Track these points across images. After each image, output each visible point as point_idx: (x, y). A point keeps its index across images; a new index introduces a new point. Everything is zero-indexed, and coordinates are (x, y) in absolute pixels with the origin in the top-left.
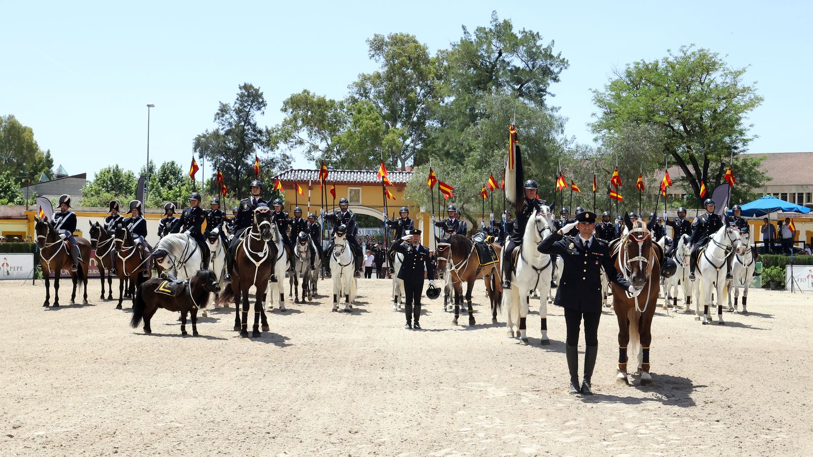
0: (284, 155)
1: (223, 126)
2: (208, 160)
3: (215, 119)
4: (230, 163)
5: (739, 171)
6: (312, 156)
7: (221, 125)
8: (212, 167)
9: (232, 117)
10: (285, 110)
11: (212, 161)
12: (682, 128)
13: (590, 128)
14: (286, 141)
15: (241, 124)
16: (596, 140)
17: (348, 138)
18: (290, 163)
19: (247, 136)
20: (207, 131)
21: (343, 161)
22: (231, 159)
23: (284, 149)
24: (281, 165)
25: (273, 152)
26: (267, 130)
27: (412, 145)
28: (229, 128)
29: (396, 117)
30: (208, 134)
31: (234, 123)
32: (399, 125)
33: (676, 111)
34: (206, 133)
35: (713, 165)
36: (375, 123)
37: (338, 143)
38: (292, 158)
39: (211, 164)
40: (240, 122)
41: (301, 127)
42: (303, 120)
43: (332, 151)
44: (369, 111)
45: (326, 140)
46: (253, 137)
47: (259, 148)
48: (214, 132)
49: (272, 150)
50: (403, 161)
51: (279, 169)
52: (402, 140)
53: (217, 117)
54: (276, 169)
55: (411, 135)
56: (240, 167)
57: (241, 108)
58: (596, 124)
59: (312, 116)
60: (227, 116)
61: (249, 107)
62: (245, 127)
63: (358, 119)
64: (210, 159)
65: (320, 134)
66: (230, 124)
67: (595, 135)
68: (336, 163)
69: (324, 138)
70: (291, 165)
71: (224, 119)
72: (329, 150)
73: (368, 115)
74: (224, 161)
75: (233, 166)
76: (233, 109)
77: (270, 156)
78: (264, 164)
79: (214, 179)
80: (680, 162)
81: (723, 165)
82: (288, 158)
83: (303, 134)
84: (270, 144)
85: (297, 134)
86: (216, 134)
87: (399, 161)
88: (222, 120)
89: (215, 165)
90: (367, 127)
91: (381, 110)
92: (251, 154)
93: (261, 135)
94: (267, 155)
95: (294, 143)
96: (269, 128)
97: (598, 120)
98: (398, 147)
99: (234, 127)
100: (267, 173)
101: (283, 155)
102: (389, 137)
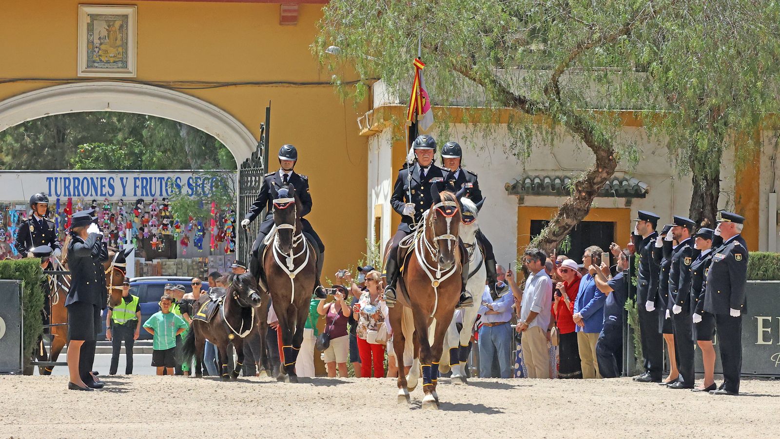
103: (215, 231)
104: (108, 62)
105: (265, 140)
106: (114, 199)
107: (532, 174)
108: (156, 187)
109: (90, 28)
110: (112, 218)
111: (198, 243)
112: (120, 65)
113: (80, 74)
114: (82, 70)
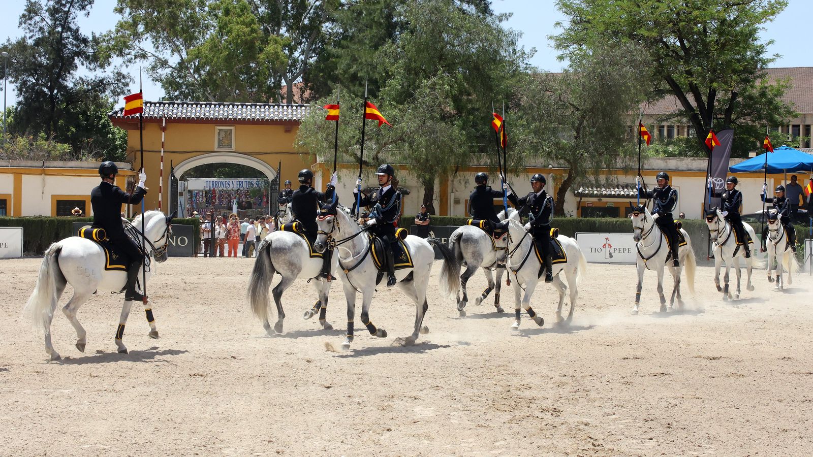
0: (119, 74)
1: (32, 34)
2: (11, 82)
3: (21, 24)
4: (42, 85)
5: (756, 103)
6: (158, 75)
7: (28, 31)
8: (16, 92)
9: (43, 20)
10: (120, 11)
11: (16, 83)
12: (678, 44)
13: (553, 43)
14: (121, 54)
15: (57, 30)
16: (561, 58)
17: (211, 49)
18: (127, 85)
19: (65, 47)
20: (8, 40)
21: (204, 84)
22: (44, 81)
23: (118, 65)
24: (115, 88)
25: (102, 70)
26: (94, 37)
27: (302, 57)
28: (41, 36)
29: (279, 19)
30: (10, 44)
31: (46, 28)
32: (283, 30)
33: (669, 23)
34: (7, 44)
35: (720, 95)
36: (249, 29)
37: (197, 57)
38: (130, 77)
39: (15, 88)
40: (55, 26)
41: (142, 34)
42: (146, 25)
43: (187, 68)
44: (242, 11)
45: (179, 52)
46: (74, 48)
47: (83, 65)
48: (19, 43)
49: (102, 66)
50: (290, 83)
51: (111, 94)
52: (287, 52)
53: (23, 20)
54: (107, 93)
55: (300, 43)
56: (55, 91)
57: (57, 6)
58: (562, 37)
59: (158, 19)
60: (37, 19)
61: (68, 5)
62: (63, 34)
63: (226, 24)
64: (13, 79)
65: (170, 42)
66: (41, 29)
67: (560, 52)
68: (193, 85)
69: (175, 49)
70: (128, 88)
71: (32, 22)
72: (182, 65)
73: (241, 16)
74: (33, 83)
75: (46, 90)
76: (46, 8)
77: (98, 76)
78: (90, 87)
79: (19, 109)
80: (677, 90)
81: (735, 95)
82: (124, 77)
83: (147, 44)
84: (99, 59)
85: (138, 44)
86: (21, 45)
87: (283, 81)
88: (30, 24)
89: (20, 90)
90: (238, 35)
91: (257, 8)
92: (71, 72)
93: (86, 46)
94: (94, 73)
95: (133, 57)
96: (97, 35)
97: (563, 31)
98: (282, 63)
99: (47, 34)
100: (95, 99)
101: (117, 73)
102: (270, 48)
103: (265, 200)
104: (225, 146)
105: (279, 173)
106: (230, 189)
107: (370, 186)
108: (244, 185)
109: (219, 134)
110: (229, 195)
111: (259, 205)
112: (229, 147)
113: (215, 150)
114: (216, 148)
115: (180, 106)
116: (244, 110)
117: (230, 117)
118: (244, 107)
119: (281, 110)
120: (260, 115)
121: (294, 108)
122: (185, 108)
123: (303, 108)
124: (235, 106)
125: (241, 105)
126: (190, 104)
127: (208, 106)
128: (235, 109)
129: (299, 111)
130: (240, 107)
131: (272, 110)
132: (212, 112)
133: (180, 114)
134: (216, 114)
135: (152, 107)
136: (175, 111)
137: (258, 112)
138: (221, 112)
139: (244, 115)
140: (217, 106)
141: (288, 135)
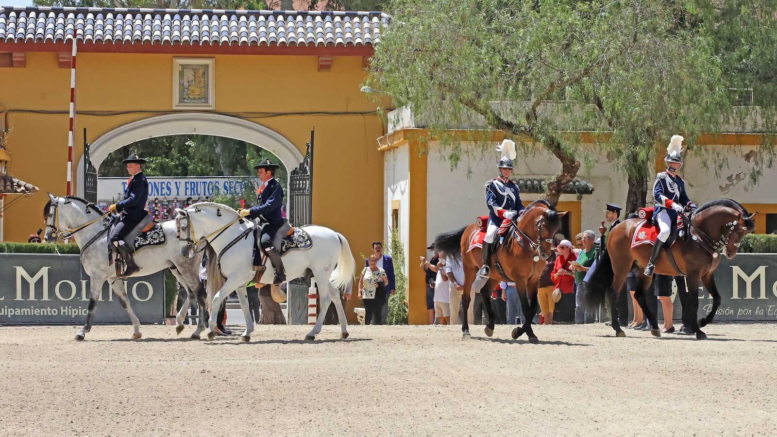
104: (194, 99)
105: (310, 154)
109: (181, 74)
112: (203, 101)
113: (174, 108)
114: (175, 105)
115: (100, 16)
116: (234, 23)
117: (206, 38)
118: (233, 17)
119: (309, 24)
120: (267, 34)
121: (337, 19)
122: (109, 21)
123: (356, 19)
124: (215, 17)
125: (226, 13)
126: (118, 12)
127: (158, 16)
128: (215, 23)
129: (348, 25)
130: (224, 18)
131: (291, 24)
132: (167, 28)
133: (99, 32)
134: (176, 33)
135: (41, 20)
136: (89, 27)
137: (262, 29)
138: (186, 28)
139: (234, 34)
140: (177, 17)
141: (325, 74)
